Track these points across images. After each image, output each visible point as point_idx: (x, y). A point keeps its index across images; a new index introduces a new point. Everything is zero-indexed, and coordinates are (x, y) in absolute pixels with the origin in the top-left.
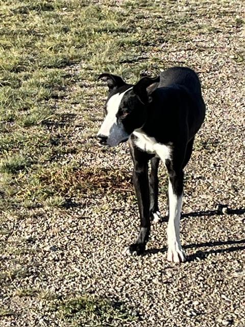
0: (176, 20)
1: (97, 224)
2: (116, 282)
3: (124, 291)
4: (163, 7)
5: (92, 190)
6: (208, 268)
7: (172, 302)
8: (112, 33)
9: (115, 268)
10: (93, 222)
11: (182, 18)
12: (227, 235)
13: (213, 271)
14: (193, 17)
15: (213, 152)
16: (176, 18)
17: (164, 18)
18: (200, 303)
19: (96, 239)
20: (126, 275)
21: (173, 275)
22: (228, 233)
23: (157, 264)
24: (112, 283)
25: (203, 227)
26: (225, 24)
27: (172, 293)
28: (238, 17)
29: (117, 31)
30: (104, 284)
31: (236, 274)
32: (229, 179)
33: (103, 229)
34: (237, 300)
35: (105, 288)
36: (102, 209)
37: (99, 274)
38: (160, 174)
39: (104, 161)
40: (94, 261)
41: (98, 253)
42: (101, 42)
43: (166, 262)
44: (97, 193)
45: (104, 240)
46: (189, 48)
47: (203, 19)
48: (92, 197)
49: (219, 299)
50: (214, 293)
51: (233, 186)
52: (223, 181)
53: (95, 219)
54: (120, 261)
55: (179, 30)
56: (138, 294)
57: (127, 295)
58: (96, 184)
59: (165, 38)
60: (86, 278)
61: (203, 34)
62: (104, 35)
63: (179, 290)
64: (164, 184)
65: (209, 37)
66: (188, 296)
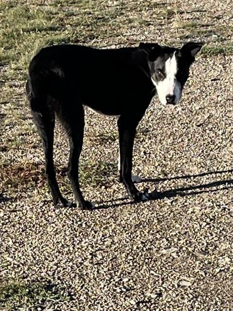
0: (107, 15)
1: (28, 216)
2: (47, 267)
3: (56, 275)
4: (92, 4)
5: (23, 184)
6: (138, 248)
7: (103, 281)
8: (41, 32)
9: (47, 254)
10: (24, 214)
11: (113, 13)
12: (156, 216)
13: (143, 250)
14: (123, 11)
15: (144, 140)
16: (107, 13)
17: (94, 14)
18: (129, 280)
19: (28, 229)
20: (58, 261)
21: (103, 257)
22: (157, 214)
23: (87, 247)
24: (44, 268)
25: (133, 211)
26: (156, 16)
27: (103, 272)
28: (169, 8)
29: (46, 30)
30: (37, 270)
31: (164, 252)
32: (159, 165)
33: (34, 220)
34: (165, 274)
35: (37, 273)
36: (33, 201)
37: (31, 261)
38: (91, 165)
39: (34, 156)
40: (26, 249)
41: (30, 242)
42: (30, 42)
43: (97, 245)
44: (28, 187)
45: (36, 230)
46: (120, 42)
47: (133, 12)
48: (23, 191)
49: (148, 275)
50: (143, 269)
51: (163, 171)
52: (152, 167)
53: (27, 211)
54: (52, 247)
55: (110, 25)
56: (70, 276)
57: (59, 278)
58: (27, 178)
59: (95, 33)
60: (19, 266)
61: (134, 27)
62: (33, 35)
63: (109, 270)
64: (95, 174)
65: (140, 30)
66: (118, 274)
